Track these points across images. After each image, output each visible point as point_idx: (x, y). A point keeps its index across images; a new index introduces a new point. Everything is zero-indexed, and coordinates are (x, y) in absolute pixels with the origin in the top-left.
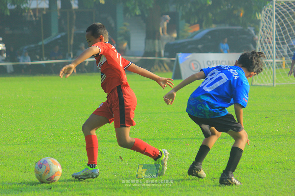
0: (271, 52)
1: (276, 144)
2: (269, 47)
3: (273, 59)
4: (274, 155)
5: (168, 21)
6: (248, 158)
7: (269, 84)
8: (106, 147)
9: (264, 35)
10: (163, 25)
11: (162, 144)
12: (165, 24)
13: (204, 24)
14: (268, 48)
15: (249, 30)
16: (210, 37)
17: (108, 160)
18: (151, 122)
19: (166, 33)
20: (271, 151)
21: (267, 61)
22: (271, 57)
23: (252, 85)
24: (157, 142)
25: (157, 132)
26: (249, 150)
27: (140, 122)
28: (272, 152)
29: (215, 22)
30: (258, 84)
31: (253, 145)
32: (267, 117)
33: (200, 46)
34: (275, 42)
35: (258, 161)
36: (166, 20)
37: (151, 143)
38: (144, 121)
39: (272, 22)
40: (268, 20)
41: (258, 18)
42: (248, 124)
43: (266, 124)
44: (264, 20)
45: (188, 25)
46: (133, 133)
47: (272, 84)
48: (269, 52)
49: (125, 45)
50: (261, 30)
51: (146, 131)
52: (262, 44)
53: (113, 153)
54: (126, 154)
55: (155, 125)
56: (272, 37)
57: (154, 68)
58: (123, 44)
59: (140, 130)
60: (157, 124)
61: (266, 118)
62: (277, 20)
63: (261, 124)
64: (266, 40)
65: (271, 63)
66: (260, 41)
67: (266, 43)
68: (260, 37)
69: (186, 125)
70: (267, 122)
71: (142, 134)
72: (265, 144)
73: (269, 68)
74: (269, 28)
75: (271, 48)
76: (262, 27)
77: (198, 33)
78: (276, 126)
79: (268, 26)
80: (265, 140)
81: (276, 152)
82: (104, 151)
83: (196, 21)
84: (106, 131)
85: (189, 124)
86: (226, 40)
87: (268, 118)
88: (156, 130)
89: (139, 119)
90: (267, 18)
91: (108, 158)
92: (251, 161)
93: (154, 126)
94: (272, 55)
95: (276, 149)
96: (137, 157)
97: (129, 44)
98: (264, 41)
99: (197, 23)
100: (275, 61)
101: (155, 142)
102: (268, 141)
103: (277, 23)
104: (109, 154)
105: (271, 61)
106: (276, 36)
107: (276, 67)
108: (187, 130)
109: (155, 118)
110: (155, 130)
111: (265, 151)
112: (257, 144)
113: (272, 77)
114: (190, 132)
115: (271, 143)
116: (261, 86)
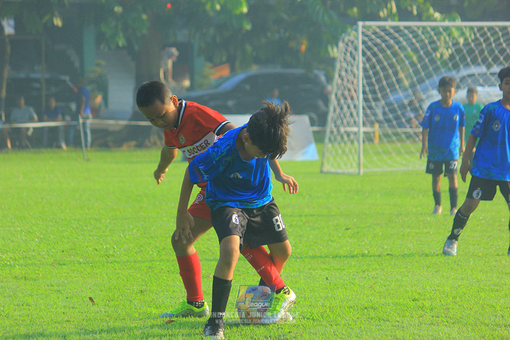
0: (355, 114)
1: (364, 276)
2: (352, 106)
3: (358, 126)
4: (361, 295)
5: (175, 59)
6: (316, 300)
7: (351, 170)
8: (66, 281)
9: (343, 85)
10: (167, 65)
11: (164, 274)
12: (170, 63)
13: (237, 64)
14: (349, 107)
15: (317, 76)
16: (248, 87)
17: (68, 304)
18: (146, 236)
19: (170, 79)
20: (355, 289)
21: (349, 129)
22: (355, 122)
23: (322, 172)
24: (155, 271)
25: (155, 254)
26: (317, 286)
27: (126, 235)
28: (357, 290)
29: (257, 61)
30: (333, 170)
31: (325, 277)
32: (349, 226)
33: (230, 103)
34: (361, 96)
35: (332, 305)
36: (170, 55)
37: (146, 274)
38: (132, 235)
39: (356, 62)
40: (349, 58)
41: (331, 54)
42: (314, 241)
43: (347, 241)
44: (342, 59)
45: (209, 65)
46: (112, 255)
47: (357, 170)
48: (352, 115)
49: (99, 99)
50: (337, 76)
51: (136, 253)
52: (338, 100)
53: (78, 291)
54: (100, 293)
55: (152, 242)
56: (357, 88)
57: (150, 141)
58: (96, 97)
59: (125, 250)
60: (156, 239)
61: (346, 231)
62: (365, 59)
63: (338, 241)
64: (346, 93)
65: (355, 134)
66: (336, 95)
67: (345, 98)
68: (335, 88)
69: (206, 241)
70: (348, 237)
71: (128, 257)
72: (345, 275)
73: (352, 142)
74: (352, 71)
75: (355, 107)
76: (340, 71)
77: (228, 79)
78: (363, 243)
79: (349, 68)
80: (344, 269)
81: (364, 290)
82: (61, 288)
83: (224, 59)
84: (65, 253)
85: (212, 240)
86: (276, 93)
87: (349, 230)
88: (154, 250)
89: (124, 231)
90: (348, 54)
91: (69, 299)
92: (320, 306)
93: (150, 243)
94: (357, 119)
95: (365, 284)
96: (121, 298)
97: (105, 99)
98: (343, 95)
99: (226, 62)
100: (362, 129)
101: (153, 271)
102: (350, 270)
103: (364, 63)
104: (70, 293)
105: (355, 129)
106: (363, 86)
107: (364, 142)
108: (208, 251)
109: (152, 229)
110: (152, 251)
111: (346, 288)
112: (332, 275)
113: (356, 158)
114: (213, 254)
115: (356, 273)
116: (337, 173)
